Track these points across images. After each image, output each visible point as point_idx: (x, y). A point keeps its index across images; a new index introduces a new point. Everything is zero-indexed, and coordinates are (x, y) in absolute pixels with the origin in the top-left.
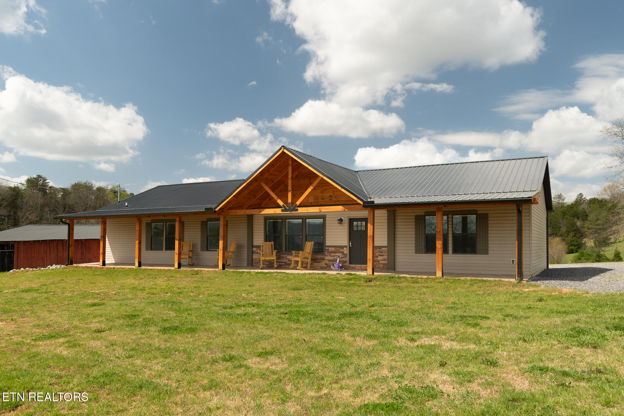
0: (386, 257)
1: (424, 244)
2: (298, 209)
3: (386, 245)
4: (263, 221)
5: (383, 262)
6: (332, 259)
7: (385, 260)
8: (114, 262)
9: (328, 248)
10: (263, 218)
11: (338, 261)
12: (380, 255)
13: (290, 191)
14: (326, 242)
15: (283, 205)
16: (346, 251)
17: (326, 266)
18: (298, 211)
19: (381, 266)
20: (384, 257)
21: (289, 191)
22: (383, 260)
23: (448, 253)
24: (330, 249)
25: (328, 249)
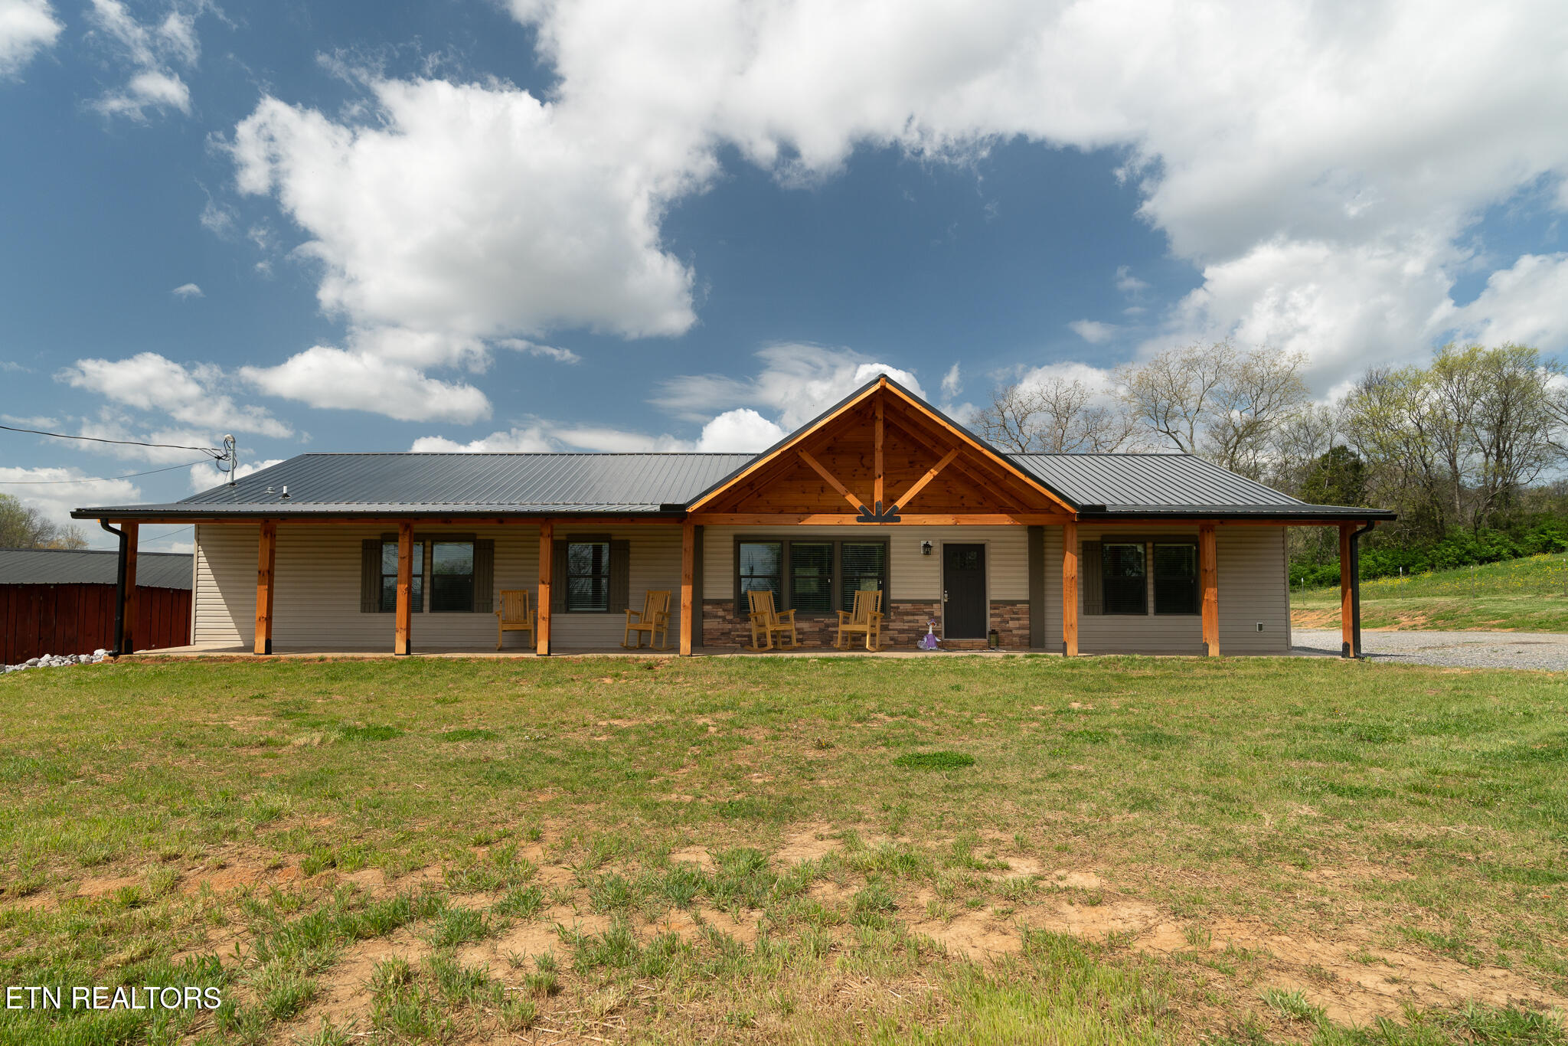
0: (1027, 622)
1: (1100, 596)
2: (899, 518)
3: (1027, 598)
4: (731, 544)
5: (1020, 632)
6: (907, 627)
7: (1023, 629)
8: (241, 644)
9: (896, 605)
10: (732, 538)
11: (930, 632)
12: (1012, 619)
13: (880, 477)
14: (892, 592)
15: (862, 508)
16: (939, 611)
17: (892, 642)
18: (899, 521)
19: (1016, 639)
20: (1021, 622)
21: (877, 476)
22: (1019, 628)
23: (1147, 614)
24: (902, 607)
25: (898, 608)
